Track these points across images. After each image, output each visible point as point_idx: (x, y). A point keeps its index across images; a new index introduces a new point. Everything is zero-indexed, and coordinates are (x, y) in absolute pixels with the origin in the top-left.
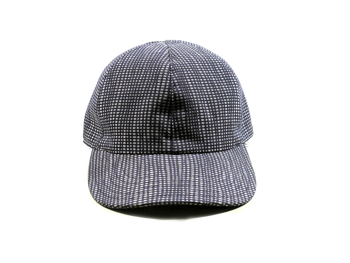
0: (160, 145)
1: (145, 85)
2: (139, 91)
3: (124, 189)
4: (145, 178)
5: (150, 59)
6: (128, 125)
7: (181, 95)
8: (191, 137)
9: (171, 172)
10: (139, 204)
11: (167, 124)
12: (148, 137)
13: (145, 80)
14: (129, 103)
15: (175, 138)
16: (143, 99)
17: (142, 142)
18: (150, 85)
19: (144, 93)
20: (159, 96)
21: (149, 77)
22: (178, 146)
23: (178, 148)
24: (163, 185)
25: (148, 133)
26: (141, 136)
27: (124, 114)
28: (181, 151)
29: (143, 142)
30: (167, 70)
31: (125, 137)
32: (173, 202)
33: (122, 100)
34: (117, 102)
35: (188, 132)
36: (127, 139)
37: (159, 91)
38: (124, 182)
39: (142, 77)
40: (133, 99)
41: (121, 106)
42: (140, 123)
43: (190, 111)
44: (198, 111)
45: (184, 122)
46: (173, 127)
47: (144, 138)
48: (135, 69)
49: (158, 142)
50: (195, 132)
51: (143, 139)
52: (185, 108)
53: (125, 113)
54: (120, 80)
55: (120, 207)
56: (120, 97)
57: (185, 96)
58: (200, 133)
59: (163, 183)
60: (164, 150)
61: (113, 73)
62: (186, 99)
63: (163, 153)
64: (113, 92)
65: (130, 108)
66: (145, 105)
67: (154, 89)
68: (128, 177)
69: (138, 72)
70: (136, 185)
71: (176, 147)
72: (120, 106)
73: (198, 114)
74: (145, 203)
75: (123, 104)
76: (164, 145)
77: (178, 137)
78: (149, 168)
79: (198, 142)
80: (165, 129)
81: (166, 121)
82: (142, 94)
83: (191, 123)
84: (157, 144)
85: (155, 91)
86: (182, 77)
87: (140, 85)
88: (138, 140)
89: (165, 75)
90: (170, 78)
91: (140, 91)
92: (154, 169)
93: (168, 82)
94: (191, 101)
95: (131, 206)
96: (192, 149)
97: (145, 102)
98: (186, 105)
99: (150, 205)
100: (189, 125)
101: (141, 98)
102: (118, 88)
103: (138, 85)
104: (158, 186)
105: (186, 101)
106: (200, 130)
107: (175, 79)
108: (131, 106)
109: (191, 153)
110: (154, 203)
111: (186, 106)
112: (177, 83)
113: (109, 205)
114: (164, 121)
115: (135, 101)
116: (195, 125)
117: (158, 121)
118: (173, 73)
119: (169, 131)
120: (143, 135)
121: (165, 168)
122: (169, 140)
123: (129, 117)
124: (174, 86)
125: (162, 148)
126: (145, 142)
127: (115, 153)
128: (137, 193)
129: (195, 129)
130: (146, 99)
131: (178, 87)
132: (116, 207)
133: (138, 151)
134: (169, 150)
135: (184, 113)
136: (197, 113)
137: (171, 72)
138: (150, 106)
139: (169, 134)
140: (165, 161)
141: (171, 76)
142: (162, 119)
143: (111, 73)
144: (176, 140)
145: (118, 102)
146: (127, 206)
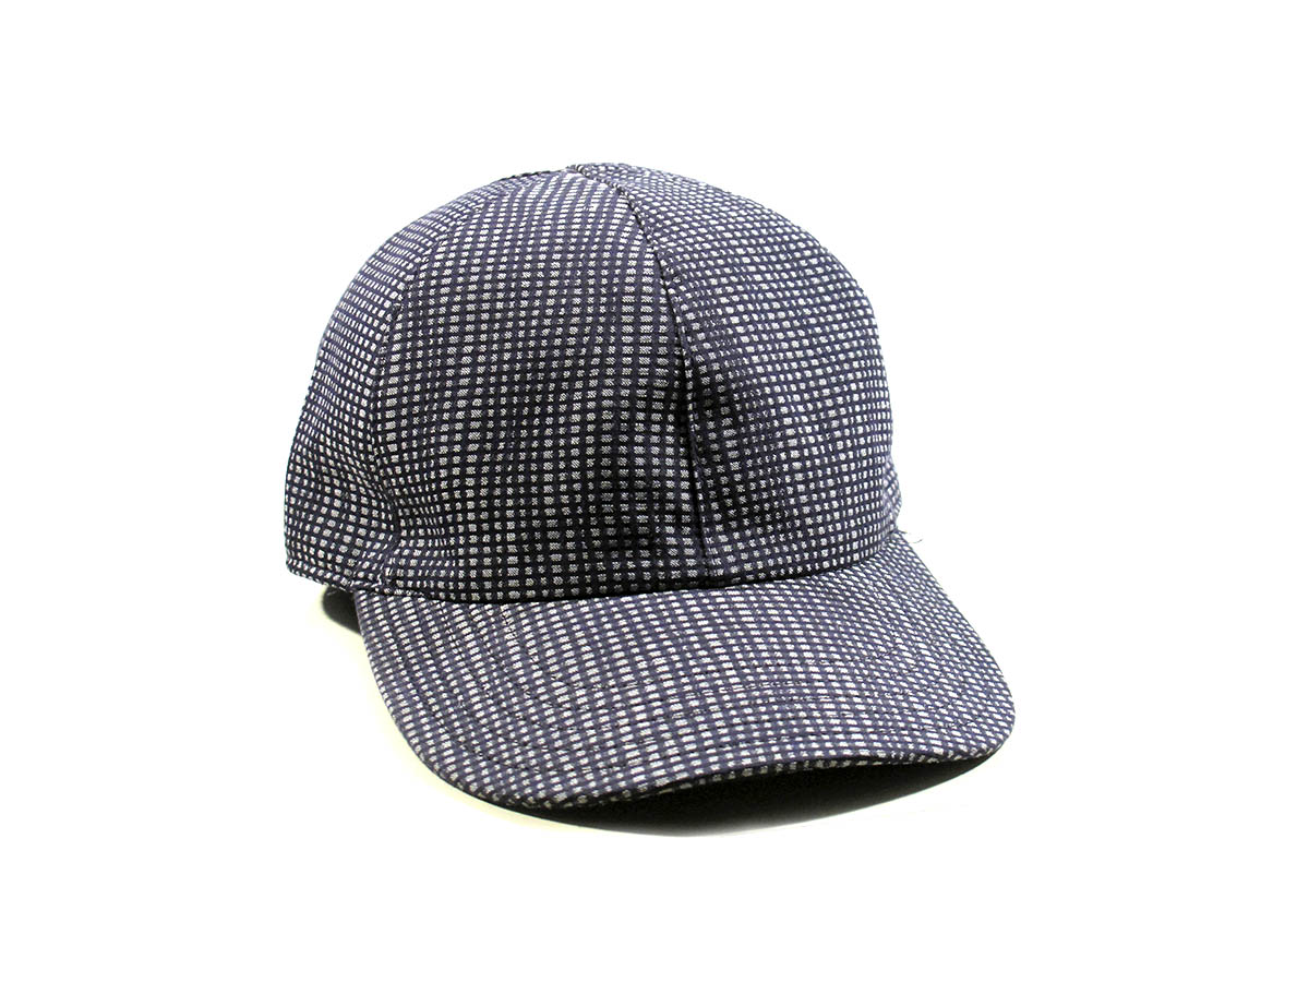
0: (659, 558)
1: (572, 336)
2: (549, 359)
3: (570, 732)
4: (641, 686)
5: (567, 237)
6: (522, 491)
7: (716, 367)
8: (763, 518)
9: (731, 654)
10: (659, 783)
11: (677, 479)
12: (611, 531)
13: (569, 316)
14: (515, 406)
15: (706, 526)
16: (572, 391)
17: (585, 550)
18: (593, 334)
19: (575, 368)
20: (635, 376)
21: (584, 305)
22: (722, 555)
23: (725, 565)
24: (721, 703)
25: (609, 514)
26: (581, 527)
27: (501, 451)
28: (736, 575)
29: (591, 550)
30: (648, 276)
31: (514, 535)
32: (786, 763)
33: (484, 396)
34: (463, 407)
35: (750, 504)
36: (525, 542)
37: (635, 355)
38: (560, 705)
39: (556, 307)
40: (530, 390)
41: (484, 419)
42: (570, 482)
43: (752, 423)
44: (776, 423)
45: (735, 466)
46: (699, 486)
47: (594, 535)
48: (519, 280)
49: (651, 547)
50: (776, 499)
51: (589, 538)
52: (733, 414)
53: (502, 446)
54: (462, 323)
55: (582, 800)
56: (472, 386)
57: (731, 369)
58: (792, 501)
59: (717, 694)
60: (675, 574)
61: (426, 297)
62: (733, 381)
63: (671, 585)
64: (438, 368)
65: (523, 428)
66: (584, 411)
67: (612, 350)
68: (568, 684)
69: (532, 289)
70: (615, 713)
71: (718, 561)
72: (476, 420)
73: (778, 434)
74: (679, 777)
75: (491, 412)
76: (673, 558)
77: (719, 523)
78: (641, 645)
79: (786, 536)
80: (670, 495)
81: (669, 467)
82: (568, 369)
83: (761, 467)
84: (646, 553)
85: (619, 354)
86: (706, 300)
87: (551, 337)
88: (570, 545)
89: (645, 294)
90: (670, 305)
91: (556, 359)
92: (663, 649)
93: (664, 319)
94: (752, 387)
95: (627, 794)
96: (771, 562)
97: (584, 400)
98: (738, 402)
99: (702, 782)
100: (752, 474)
101: (565, 385)
102: (460, 355)
103: (544, 338)
104: (705, 709)
105: (734, 386)
106: (790, 490)
107: (685, 307)
108: (525, 417)
109: (769, 579)
110: (716, 773)
111: (738, 407)
112: (694, 321)
113: (531, 799)
114: (663, 467)
115: (538, 398)
116: (773, 475)
117: (641, 467)
118: (675, 287)
119: (685, 502)
120: (587, 526)
121: (704, 642)
122: (688, 536)
123: (522, 462)
124: (687, 334)
125: (668, 568)
126: (597, 549)
127: (470, 602)
128: (630, 741)
129: (774, 487)
130: (586, 388)
131: (701, 336)
132: (566, 801)
133: (575, 586)
134: (693, 573)
135: (732, 432)
136: (773, 430)
137: (668, 283)
138: (606, 415)
139: (687, 513)
140: (690, 614)
141: (668, 296)
142: (656, 461)
143: (415, 299)
144: (713, 534)
145: (469, 408)
146: (611, 794)
